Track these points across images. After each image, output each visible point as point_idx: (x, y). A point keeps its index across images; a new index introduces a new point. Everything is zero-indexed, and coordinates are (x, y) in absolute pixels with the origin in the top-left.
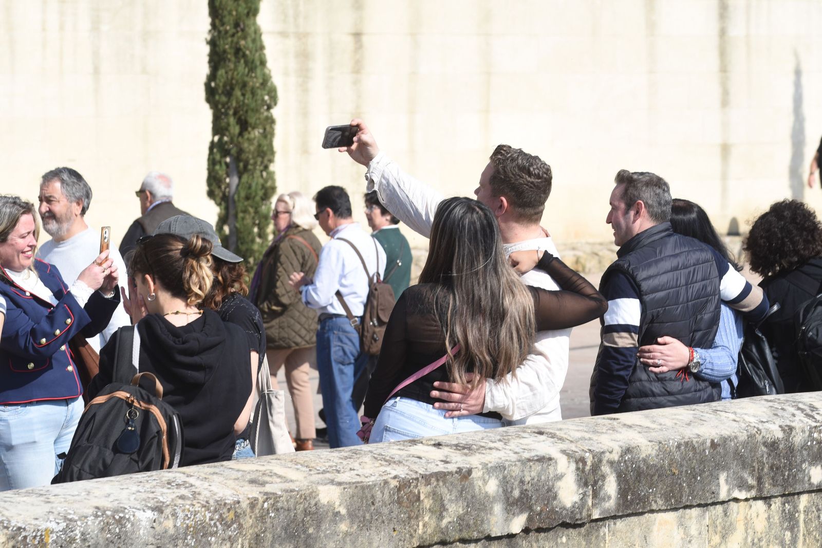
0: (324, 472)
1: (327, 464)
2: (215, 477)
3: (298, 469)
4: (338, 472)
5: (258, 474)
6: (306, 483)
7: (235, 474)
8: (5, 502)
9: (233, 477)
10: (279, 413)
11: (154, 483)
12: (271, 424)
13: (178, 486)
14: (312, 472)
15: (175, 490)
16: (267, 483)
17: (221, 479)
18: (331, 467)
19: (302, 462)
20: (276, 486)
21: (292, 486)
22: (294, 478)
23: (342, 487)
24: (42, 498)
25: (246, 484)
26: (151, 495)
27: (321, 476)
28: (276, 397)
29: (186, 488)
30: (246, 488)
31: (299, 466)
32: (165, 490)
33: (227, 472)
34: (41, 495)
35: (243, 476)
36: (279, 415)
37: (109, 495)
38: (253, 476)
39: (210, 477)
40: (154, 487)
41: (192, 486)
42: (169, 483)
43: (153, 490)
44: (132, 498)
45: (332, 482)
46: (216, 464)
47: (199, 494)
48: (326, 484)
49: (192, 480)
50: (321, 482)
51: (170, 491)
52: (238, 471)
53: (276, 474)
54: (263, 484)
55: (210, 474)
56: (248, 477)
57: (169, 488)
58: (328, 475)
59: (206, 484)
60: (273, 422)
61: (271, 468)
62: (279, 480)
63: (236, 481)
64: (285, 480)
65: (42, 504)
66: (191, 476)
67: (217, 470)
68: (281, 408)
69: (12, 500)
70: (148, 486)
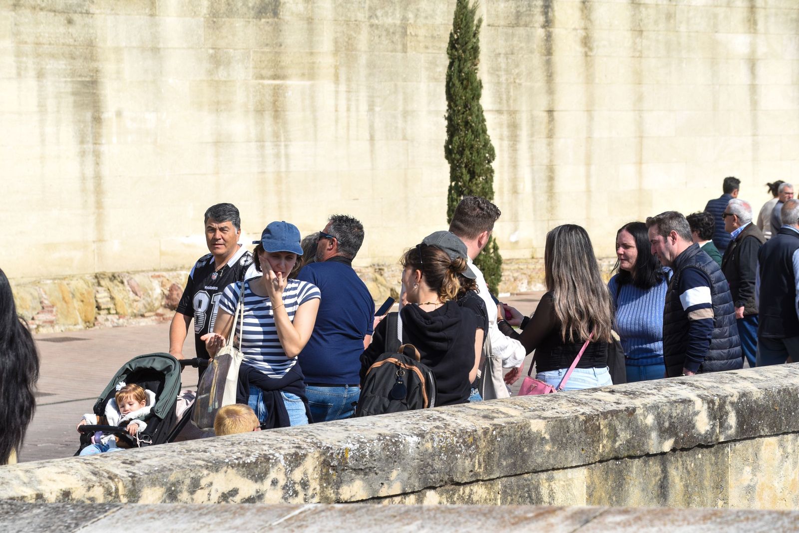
0: (534, 410)
1: (536, 405)
2: (459, 413)
3: (516, 408)
4: (544, 410)
5: (489, 412)
6: (522, 418)
7: (473, 412)
8: (318, 430)
9: (472, 413)
10: (498, 370)
11: (418, 418)
12: (493, 378)
13: (435, 420)
14: (526, 411)
15: (433, 423)
16: (495, 418)
17: (464, 415)
18: (538, 407)
19: (518, 403)
20: (501, 419)
21: (512, 420)
22: (513, 414)
23: (546, 420)
24: (343, 428)
25: (481, 418)
26: (416, 426)
27: (532, 413)
28: (496, 360)
29: (440, 421)
30: (481, 421)
31: (517, 406)
32: (426, 423)
33: (467, 410)
34: (342, 425)
35: (478, 413)
36: (498, 372)
37: (388, 426)
38: (485, 413)
39: (456, 414)
40: (418, 420)
41: (444, 419)
42: (428, 418)
43: (418, 422)
44: (403, 428)
45: (540, 417)
46: (460, 405)
47: (449, 425)
48: (535, 419)
49: (443, 416)
50: (532, 417)
51: (429, 423)
52: (475, 409)
53: (501, 412)
54: (492, 418)
55: (456, 411)
56: (482, 414)
57: (428, 421)
58: (536, 413)
59: (453, 419)
60: (494, 376)
61: (497, 407)
62: (503, 416)
63: (474, 417)
64: (507, 416)
65: (343, 431)
66: (443, 413)
67: (460, 409)
68: (499, 367)
69: (322, 429)
70: (414, 419)
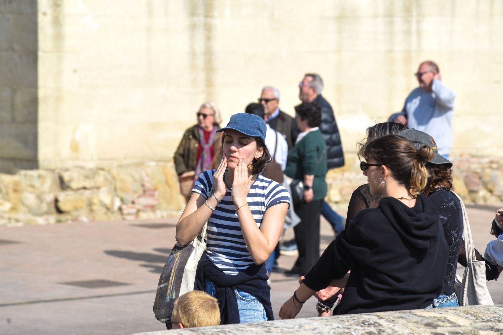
0: (488, 321)
1: (492, 316)
2: (400, 320)
3: (467, 318)
4: (499, 321)
5: (434, 319)
6: (470, 328)
7: (416, 319)
8: (238, 330)
9: (415, 320)
10: (482, 277)
11: (352, 322)
13: (370, 325)
14: (477, 321)
15: (366, 328)
16: (439, 326)
17: (404, 321)
18: (494, 317)
19: (472, 313)
20: (445, 329)
21: (459, 330)
22: (461, 324)
23: (499, 333)
24: (265, 329)
25: (422, 326)
26: (346, 331)
27: (484, 324)
28: (479, 266)
29: (375, 326)
30: (421, 329)
31: (469, 316)
32: (359, 328)
33: (411, 316)
34: (266, 326)
35: (422, 320)
36: (482, 279)
37: (315, 329)
38: (430, 321)
39: (396, 320)
40: (351, 325)
41: (380, 325)
42: (363, 323)
43: (350, 327)
44: (331, 332)
45: (492, 329)
47: (384, 331)
48: (486, 330)
49: (381, 322)
50: (482, 328)
51: (363, 328)
52: (420, 316)
53: (448, 320)
54: (436, 327)
55: (399, 318)
56: (426, 321)
57: (362, 326)
58: (490, 324)
59: (391, 325)
61: (445, 315)
62: (449, 325)
63: (415, 324)
64: (454, 324)
65: (264, 333)
66: (382, 318)
67: (404, 315)
69: (243, 329)
70: (347, 324)
